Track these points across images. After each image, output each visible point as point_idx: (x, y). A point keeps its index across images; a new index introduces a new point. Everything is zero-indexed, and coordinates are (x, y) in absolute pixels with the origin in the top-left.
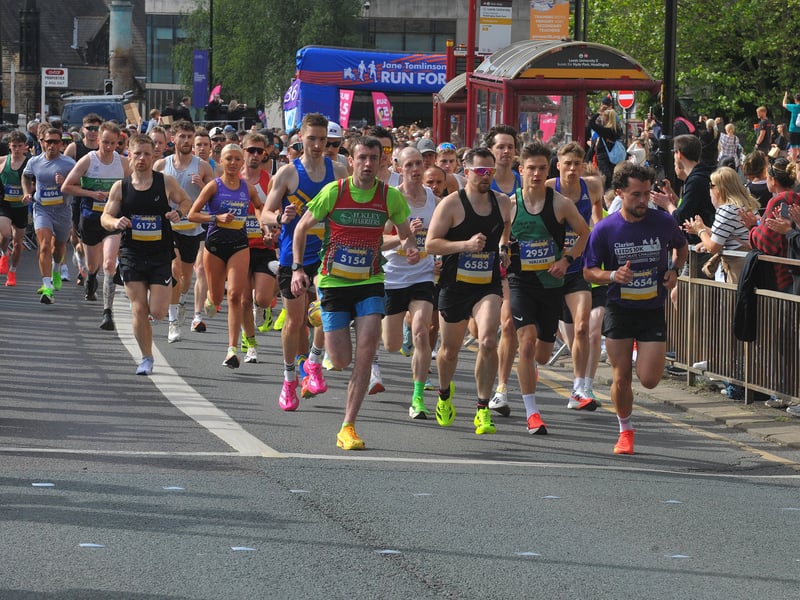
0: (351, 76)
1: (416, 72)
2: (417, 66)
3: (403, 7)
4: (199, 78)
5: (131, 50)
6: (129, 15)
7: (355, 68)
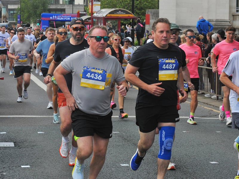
0: (52, 18)
1: (64, 17)
2: (64, 16)
3: (56, 7)
4: (19, 20)
5: (6, 15)
6: (5, 9)
7: (52, 17)
